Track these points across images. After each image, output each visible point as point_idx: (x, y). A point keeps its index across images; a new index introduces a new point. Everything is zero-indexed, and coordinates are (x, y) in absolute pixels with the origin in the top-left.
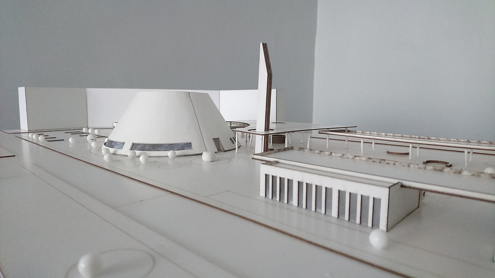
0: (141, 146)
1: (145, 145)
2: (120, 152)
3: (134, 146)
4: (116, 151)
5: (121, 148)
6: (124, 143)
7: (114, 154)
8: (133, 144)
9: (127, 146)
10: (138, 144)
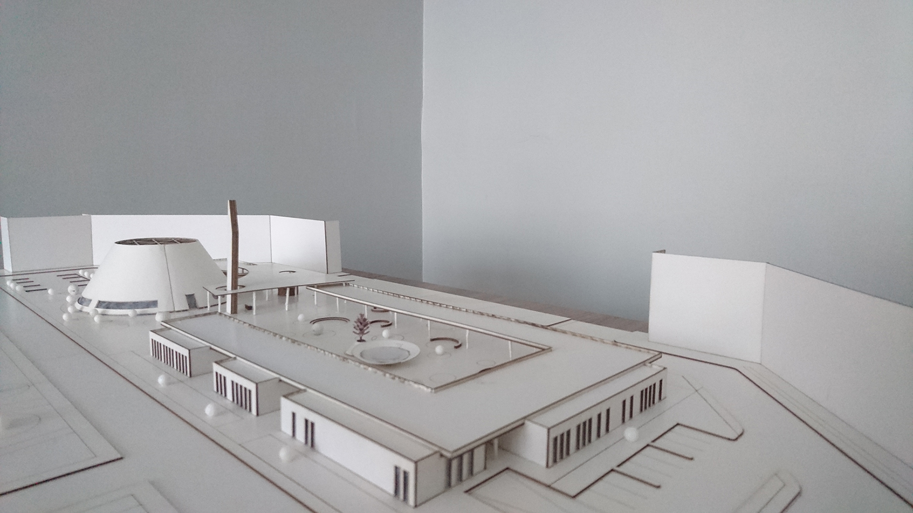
0: (106, 304)
1: (110, 303)
2: (86, 309)
3: (100, 304)
4: (82, 308)
5: (88, 306)
6: (91, 300)
7: (81, 311)
8: (100, 302)
9: (94, 303)
10: (104, 302)
